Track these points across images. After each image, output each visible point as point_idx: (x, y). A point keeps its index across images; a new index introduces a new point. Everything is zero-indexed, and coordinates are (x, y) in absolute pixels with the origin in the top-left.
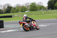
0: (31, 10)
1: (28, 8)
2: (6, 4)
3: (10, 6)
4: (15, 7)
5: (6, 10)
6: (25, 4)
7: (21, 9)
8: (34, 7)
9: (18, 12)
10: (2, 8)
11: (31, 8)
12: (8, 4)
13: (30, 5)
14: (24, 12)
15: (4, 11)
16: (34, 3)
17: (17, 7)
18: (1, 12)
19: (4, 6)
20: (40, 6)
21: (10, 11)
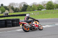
0: (47, 9)
1: (45, 7)
2: (22, 3)
3: (26, 5)
4: (32, 5)
5: (22, 8)
6: (41, 3)
7: (38, 8)
8: (51, 5)
9: (34, 11)
10: (18, 6)
11: (48, 7)
12: (25, 2)
13: (46, 3)
14: (41, 10)
15: (20, 10)
16: (51, 2)
17: (33, 5)
18: (17, 10)
19: (20, 5)
20: (57, 4)
21: (26, 9)
